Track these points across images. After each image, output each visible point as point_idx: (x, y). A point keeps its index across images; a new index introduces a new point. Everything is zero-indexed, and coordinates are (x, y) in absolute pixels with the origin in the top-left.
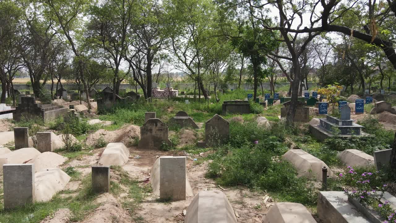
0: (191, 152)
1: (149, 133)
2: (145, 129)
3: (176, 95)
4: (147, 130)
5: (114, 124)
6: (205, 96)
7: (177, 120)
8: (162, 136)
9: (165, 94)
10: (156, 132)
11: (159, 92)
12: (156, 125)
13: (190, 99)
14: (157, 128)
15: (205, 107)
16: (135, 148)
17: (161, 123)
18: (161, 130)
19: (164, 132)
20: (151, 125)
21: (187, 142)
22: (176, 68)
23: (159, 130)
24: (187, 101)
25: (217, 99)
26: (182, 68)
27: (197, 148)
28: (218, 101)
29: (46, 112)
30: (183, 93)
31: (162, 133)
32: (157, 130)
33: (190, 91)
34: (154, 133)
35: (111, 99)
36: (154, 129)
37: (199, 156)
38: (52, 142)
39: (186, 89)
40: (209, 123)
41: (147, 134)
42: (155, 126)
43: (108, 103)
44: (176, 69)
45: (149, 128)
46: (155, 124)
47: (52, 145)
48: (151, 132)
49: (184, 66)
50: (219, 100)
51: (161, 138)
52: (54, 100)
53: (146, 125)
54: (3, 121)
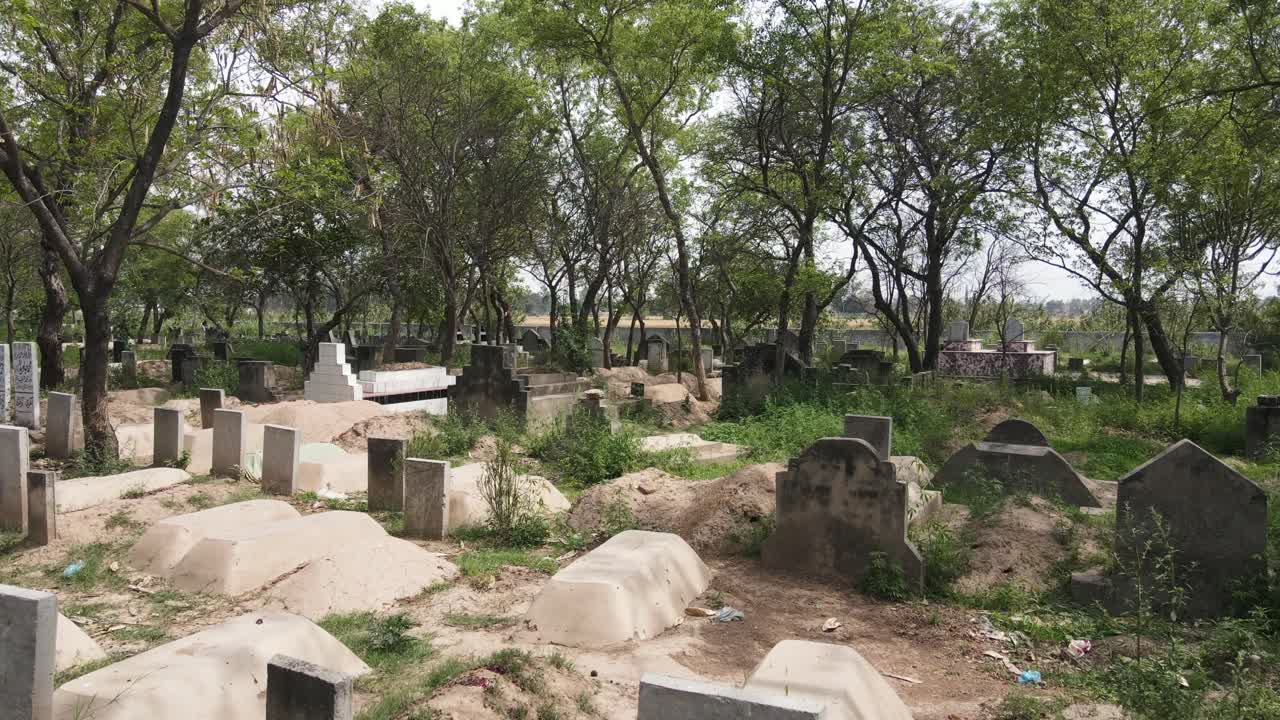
0: (1020, 626)
1: (814, 506)
2: (795, 484)
3: (1042, 367)
4: (807, 490)
5: (749, 456)
6: (1170, 379)
7: (988, 457)
8: (876, 526)
9: (998, 363)
10: (846, 503)
11: (976, 355)
12: (850, 471)
13: (1099, 388)
14: (854, 486)
15: (1163, 419)
16: (751, 562)
17: (873, 464)
18: (873, 495)
19: (887, 504)
20: (823, 467)
21: (1009, 571)
22: (1036, 254)
23: (861, 494)
24: (1083, 392)
25: (1224, 390)
26: (1061, 256)
27: (1057, 611)
28: (1230, 397)
29: (534, 399)
30: (1075, 364)
31: (876, 511)
32: (853, 494)
33: (1109, 359)
34: (836, 509)
35: (770, 366)
36: (840, 486)
37: (1063, 657)
38: (446, 501)
39: (1093, 350)
40: (1138, 485)
41: (804, 507)
42: (841, 474)
43: (758, 380)
44: (1035, 258)
45: (816, 481)
46: (843, 465)
47: (446, 511)
48: (825, 503)
49: (1066, 245)
50: (1237, 393)
51: (872, 533)
52: (609, 369)
53: (804, 466)
54: (408, 418)
